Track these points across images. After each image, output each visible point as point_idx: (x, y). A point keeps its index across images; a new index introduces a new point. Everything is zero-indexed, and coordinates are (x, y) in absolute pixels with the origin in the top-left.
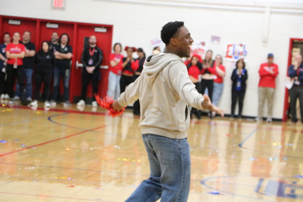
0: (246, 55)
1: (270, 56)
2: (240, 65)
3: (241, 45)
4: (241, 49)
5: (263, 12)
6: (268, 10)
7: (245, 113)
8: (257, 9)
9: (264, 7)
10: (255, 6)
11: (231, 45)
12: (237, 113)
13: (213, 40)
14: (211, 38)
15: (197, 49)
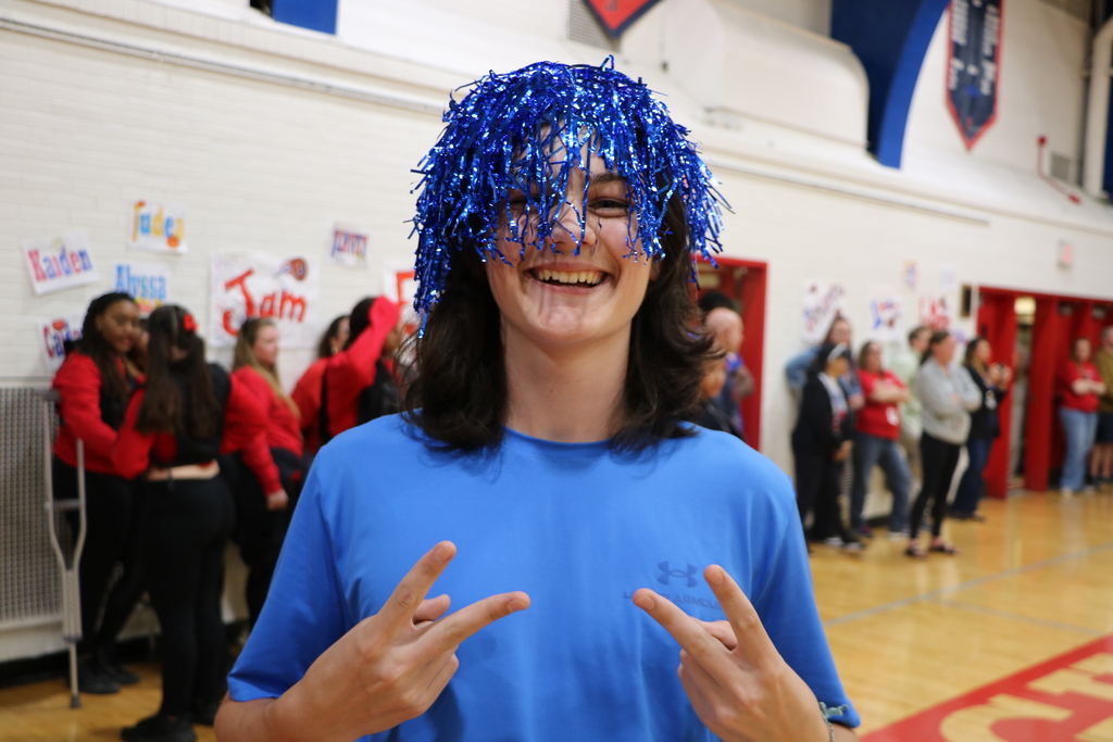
11: (408, 276)
13: (337, 249)
14: (328, 237)
15: (271, 298)
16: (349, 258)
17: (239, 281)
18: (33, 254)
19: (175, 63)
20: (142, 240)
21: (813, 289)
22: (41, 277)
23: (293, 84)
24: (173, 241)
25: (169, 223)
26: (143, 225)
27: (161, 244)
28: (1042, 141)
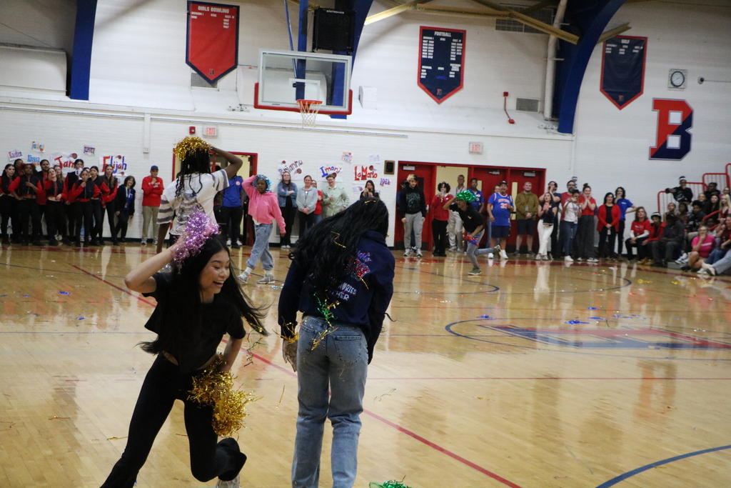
0: (125, 169)
1: (154, 169)
2: (130, 182)
3: (120, 157)
4: (120, 162)
5: (143, 119)
6: (148, 117)
7: (128, 235)
8: (135, 115)
9: (144, 114)
10: (132, 113)
11: (108, 158)
12: (119, 236)
13: (86, 151)
14: (83, 149)
15: (67, 162)
16: (89, 153)
17: (59, 158)
18: (10, 153)
19: (42, 112)
20: (34, 149)
21: (284, 162)
22: (11, 157)
23: (73, 114)
24: (42, 150)
25: (41, 146)
26: (34, 146)
27: (39, 151)
28: (506, 94)
